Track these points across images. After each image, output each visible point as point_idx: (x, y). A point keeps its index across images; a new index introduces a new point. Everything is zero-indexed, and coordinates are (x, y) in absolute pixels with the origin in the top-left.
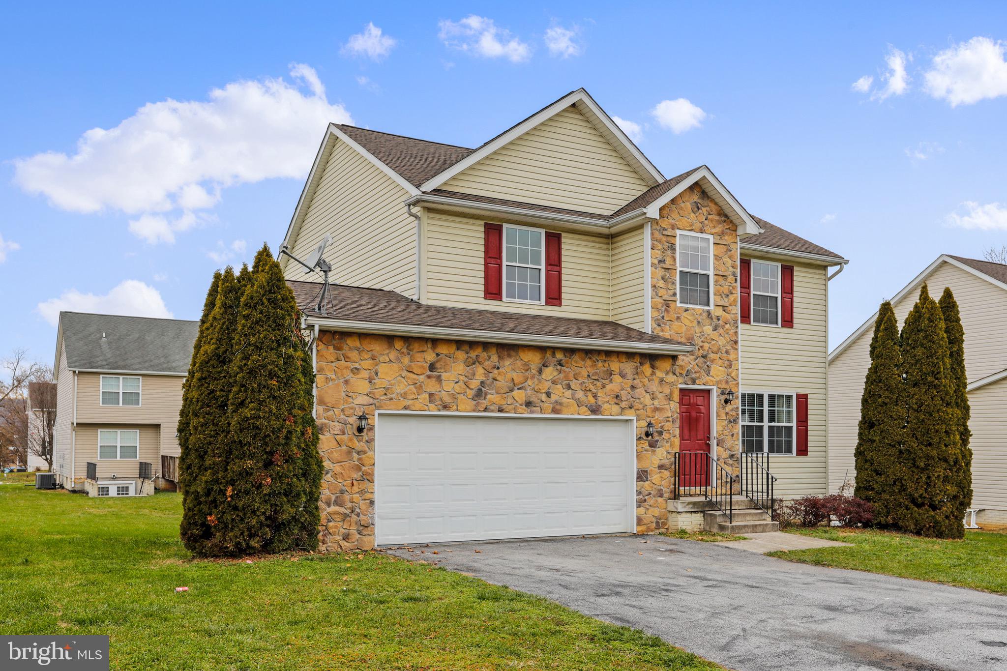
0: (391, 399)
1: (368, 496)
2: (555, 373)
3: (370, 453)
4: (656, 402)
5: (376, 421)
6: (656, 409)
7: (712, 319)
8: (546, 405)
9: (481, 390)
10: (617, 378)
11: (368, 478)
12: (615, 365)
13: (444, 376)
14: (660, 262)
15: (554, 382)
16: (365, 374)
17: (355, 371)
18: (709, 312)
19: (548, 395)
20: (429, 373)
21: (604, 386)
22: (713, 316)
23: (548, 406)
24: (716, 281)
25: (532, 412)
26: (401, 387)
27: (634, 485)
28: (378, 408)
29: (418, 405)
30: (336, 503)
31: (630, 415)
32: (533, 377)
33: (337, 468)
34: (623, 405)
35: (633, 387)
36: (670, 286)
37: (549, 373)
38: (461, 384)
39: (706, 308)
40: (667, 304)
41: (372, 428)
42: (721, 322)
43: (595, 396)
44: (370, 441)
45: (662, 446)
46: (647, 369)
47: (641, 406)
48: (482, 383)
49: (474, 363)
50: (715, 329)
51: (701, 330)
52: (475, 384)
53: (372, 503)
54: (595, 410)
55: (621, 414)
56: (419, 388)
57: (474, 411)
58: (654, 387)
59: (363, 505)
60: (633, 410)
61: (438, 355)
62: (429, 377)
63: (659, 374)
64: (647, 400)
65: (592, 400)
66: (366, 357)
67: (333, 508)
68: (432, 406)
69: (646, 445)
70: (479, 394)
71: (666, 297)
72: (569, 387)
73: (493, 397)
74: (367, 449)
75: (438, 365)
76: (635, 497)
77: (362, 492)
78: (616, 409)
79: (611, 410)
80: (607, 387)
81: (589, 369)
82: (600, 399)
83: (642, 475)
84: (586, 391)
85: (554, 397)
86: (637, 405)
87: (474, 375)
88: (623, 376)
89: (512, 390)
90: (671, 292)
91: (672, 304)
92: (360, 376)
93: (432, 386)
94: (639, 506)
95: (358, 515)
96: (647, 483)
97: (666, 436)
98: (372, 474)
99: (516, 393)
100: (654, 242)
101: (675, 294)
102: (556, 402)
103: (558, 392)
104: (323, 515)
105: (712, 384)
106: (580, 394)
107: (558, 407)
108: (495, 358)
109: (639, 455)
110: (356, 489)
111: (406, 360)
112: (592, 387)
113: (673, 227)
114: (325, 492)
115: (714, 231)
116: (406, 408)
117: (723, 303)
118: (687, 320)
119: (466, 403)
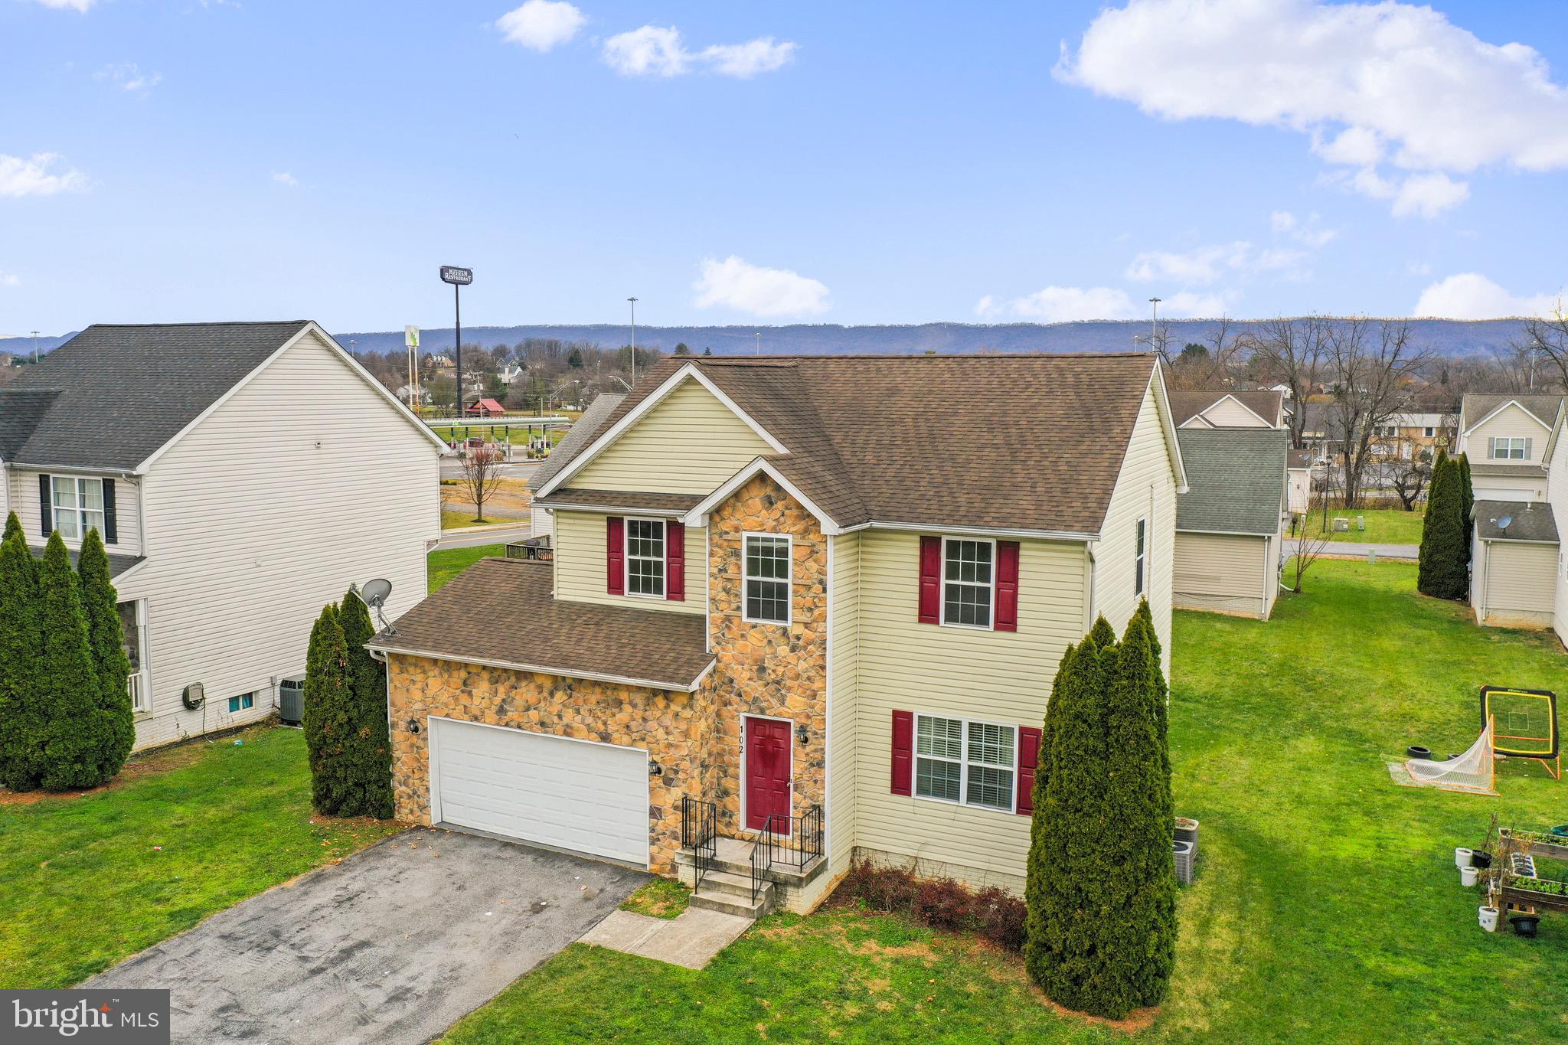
0: (436, 708)
1: (425, 783)
2: (565, 698)
3: (425, 749)
4: (671, 738)
5: (429, 724)
6: (670, 745)
7: (788, 638)
8: (559, 726)
9: (502, 706)
10: (627, 708)
11: (424, 769)
12: (623, 696)
13: (474, 691)
14: (720, 571)
15: (564, 706)
16: (419, 685)
17: (413, 682)
18: (785, 630)
19: (560, 717)
20: (463, 688)
21: (614, 715)
22: (790, 635)
23: (560, 728)
24: (794, 592)
25: (546, 732)
26: (444, 698)
27: (646, 821)
28: (429, 713)
29: (456, 714)
30: (404, 784)
31: (642, 748)
32: (546, 699)
33: (403, 758)
34: (634, 736)
35: (645, 720)
36: (732, 598)
37: (560, 696)
38: (486, 700)
39: (781, 624)
40: (728, 619)
41: (425, 729)
42: (801, 643)
43: (605, 723)
44: (425, 739)
45: (677, 786)
46: (660, 702)
47: (652, 740)
48: (504, 700)
49: (497, 682)
50: (793, 650)
51: (773, 651)
52: (498, 700)
53: (427, 790)
54: (605, 737)
55: (632, 745)
56: (456, 699)
57: (498, 724)
58: (668, 720)
59: (421, 791)
60: (645, 743)
61: (469, 673)
62: (463, 692)
63: (674, 707)
64: (660, 734)
65: (602, 728)
66: (420, 671)
67: (403, 788)
68: (466, 717)
69: (660, 782)
70: (501, 711)
71: (730, 612)
73: (512, 715)
74: (422, 746)
75: (468, 682)
76: (648, 834)
77: (421, 779)
78: (626, 739)
79: (621, 738)
80: (617, 715)
81: (599, 697)
82: (609, 727)
83: (655, 812)
84: (596, 718)
85: (565, 720)
86: (649, 740)
87: (496, 692)
88: (634, 706)
89: (528, 709)
90: (734, 606)
91: (736, 621)
92: (416, 687)
93: (464, 700)
94: (652, 843)
95: (419, 796)
96: (661, 822)
97: (681, 775)
98: (427, 767)
99: (532, 712)
100: (714, 549)
101: (739, 608)
102: (567, 725)
103: (569, 716)
104: (396, 793)
105: (787, 716)
106: (589, 720)
107: (569, 730)
108: (513, 679)
109: (652, 790)
110: (416, 776)
111: (446, 676)
112: (599, 714)
113: (737, 530)
114: (397, 774)
115: (793, 529)
116: (447, 715)
117: (806, 617)
118: (754, 637)
119: (491, 715)
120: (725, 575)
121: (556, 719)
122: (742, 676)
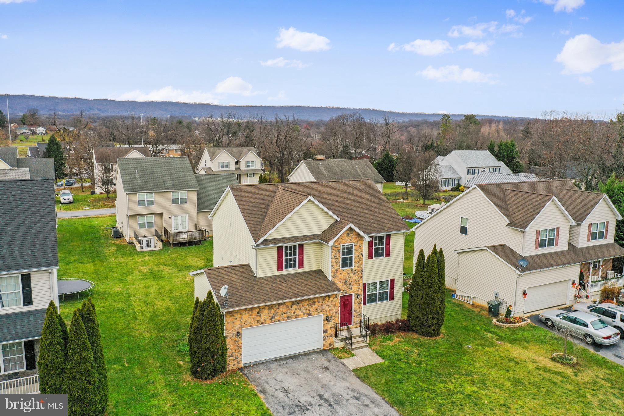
0: (246, 325)
1: (240, 352)
3: (240, 341)
4: (330, 308)
5: (242, 332)
6: (330, 310)
7: (353, 271)
9: (273, 316)
10: (317, 304)
11: (240, 348)
12: (315, 301)
13: (262, 314)
14: (334, 257)
15: (296, 309)
16: (238, 319)
17: (236, 319)
18: (352, 269)
21: (312, 307)
23: (294, 317)
24: (355, 258)
25: (289, 320)
26: (249, 321)
27: (322, 335)
28: (242, 328)
29: (254, 324)
30: (231, 356)
31: (321, 314)
32: (289, 309)
33: (231, 347)
34: (319, 311)
35: (322, 305)
36: (337, 264)
37: (295, 307)
38: (267, 316)
39: (351, 268)
40: (337, 270)
41: (241, 334)
42: (356, 271)
43: (309, 311)
44: (241, 337)
46: (327, 298)
47: (325, 310)
48: (273, 314)
49: (271, 309)
50: (354, 274)
51: (349, 276)
52: (271, 315)
53: (241, 354)
54: (309, 315)
55: (318, 314)
56: (254, 319)
57: (271, 323)
58: (329, 303)
59: (239, 355)
60: (322, 312)
61: (260, 309)
62: (257, 316)
63: (331, 299)
64: (327, 308)
66: (239, 315)
67: (231, 358)
68: (258, 324)
69: (326, 322)
70: (272, 318)
71: (337, 268)
72: (301, 309)
73: (277, 318)
75: (259, 312)
76: (322, 338)
77: (238, 352)
78: (316, 313)
79: (314, 313)
81: (308, 303)
82: (311, 311)
83: (325, 331)
84: (306, 309)
85: (296, 314)
86: (323, 310)
87: (271, 312)
88: (318, 302)
89: (283, 314)
90: (338, 266)
91: (339, 270)
93: (258, 318)
94: (324, 341)
95: (237, 358)
96: (327, 333)
97: (333, 318)
100: (332, 251)
101: (340, 266)
103: (297, 312)
104: (228, 360)
105: (352, 292)
106: (304, 311)
107: (297, 316)
108: (277, 306)
109: (324, 325)
111: (250, 313)
112: (308, 308)
113: (339, 244)
114: (228, 354)
115: (354, 241)
116: (251, 326)
117: (357, 265)
118: (344, 274)
119: (268, 321)
120: (336, 258)
121: (293, 314)
122: (340, 285)
